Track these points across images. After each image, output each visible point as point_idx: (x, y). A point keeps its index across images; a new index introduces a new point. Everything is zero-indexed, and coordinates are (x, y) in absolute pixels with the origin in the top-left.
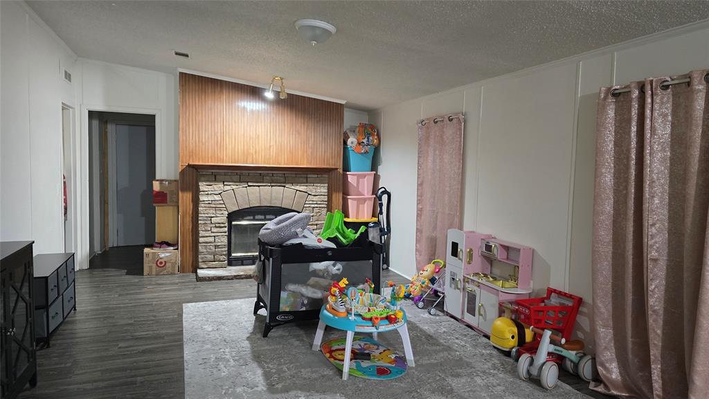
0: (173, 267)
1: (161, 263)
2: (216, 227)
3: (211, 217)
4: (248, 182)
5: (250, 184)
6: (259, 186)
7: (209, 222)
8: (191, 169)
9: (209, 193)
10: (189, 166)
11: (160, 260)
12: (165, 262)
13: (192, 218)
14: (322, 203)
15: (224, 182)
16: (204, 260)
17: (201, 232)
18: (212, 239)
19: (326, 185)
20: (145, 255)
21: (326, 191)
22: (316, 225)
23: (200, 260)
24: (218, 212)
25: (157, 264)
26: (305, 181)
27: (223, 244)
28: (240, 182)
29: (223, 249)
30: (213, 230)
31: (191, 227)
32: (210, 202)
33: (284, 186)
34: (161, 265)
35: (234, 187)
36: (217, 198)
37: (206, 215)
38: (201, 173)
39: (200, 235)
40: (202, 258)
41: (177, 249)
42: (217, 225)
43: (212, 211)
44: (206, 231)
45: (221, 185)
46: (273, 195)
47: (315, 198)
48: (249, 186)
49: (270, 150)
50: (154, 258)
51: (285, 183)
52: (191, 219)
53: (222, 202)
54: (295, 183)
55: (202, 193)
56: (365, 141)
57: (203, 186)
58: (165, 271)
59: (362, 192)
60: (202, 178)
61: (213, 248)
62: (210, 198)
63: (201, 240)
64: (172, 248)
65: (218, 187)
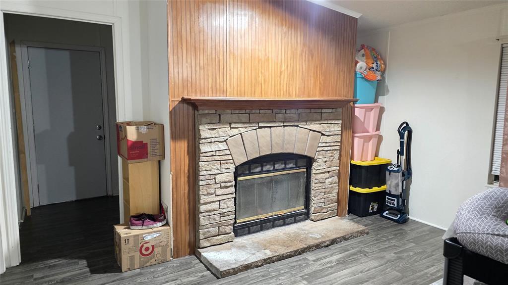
0: (164, 252)
1: (147, 249)
2: (221, 187)
3: (215, 174)
4: (258, 123)
5: (261, 125)
6: (270, 127)
7: (212, 182)
8: (186, 105)
9: (213, 140)
10: (184, 101)
11: (146, 246)
12: (153, 246)
13: (189, 177)
14: (335, 144)
15: (230, 124)
16: (206, 236)
17: (202, 197)
18: (215, 206)
19: (341, 122)
20: (123, 241)
21: (340, 129)
22: (329, 172)
23: (202, 237)
24: (224, 166)
25: (141, 252)
26: (319, 117)
27: (229, 209)
28: (250, 122)
29: (230, 217)
30: (217, 193)
31: (186, 191)
32: (214, 153)
33: (297, 126)
34: (146, 251)
35: (242, 130)
36: (222, 146)
37: (209, 173)
38: (201, 112)
39: (202, 201)
40: (204, 234)
41: (167, 224)
42: (223, 185)
43: (216, 166)
44: (209, 194)
45: (227, 128)
46: (286, 137)
47: (328, 139)
48: (260, 128)
49: (280, 77)
50: (135, 245)
51: (298, 121)
52: (186, 179)
53: (228, 152)
54: (309, 121)
55: (203, 141)
56: (374, 65)
57: (205, 131)
58: (153, 260)
59: (367, 128)
60: (204, 120)
61: (217, 217)
62: (214, 147)
63: (203, 208)
64: (160, 224)
65: (224, 131)
